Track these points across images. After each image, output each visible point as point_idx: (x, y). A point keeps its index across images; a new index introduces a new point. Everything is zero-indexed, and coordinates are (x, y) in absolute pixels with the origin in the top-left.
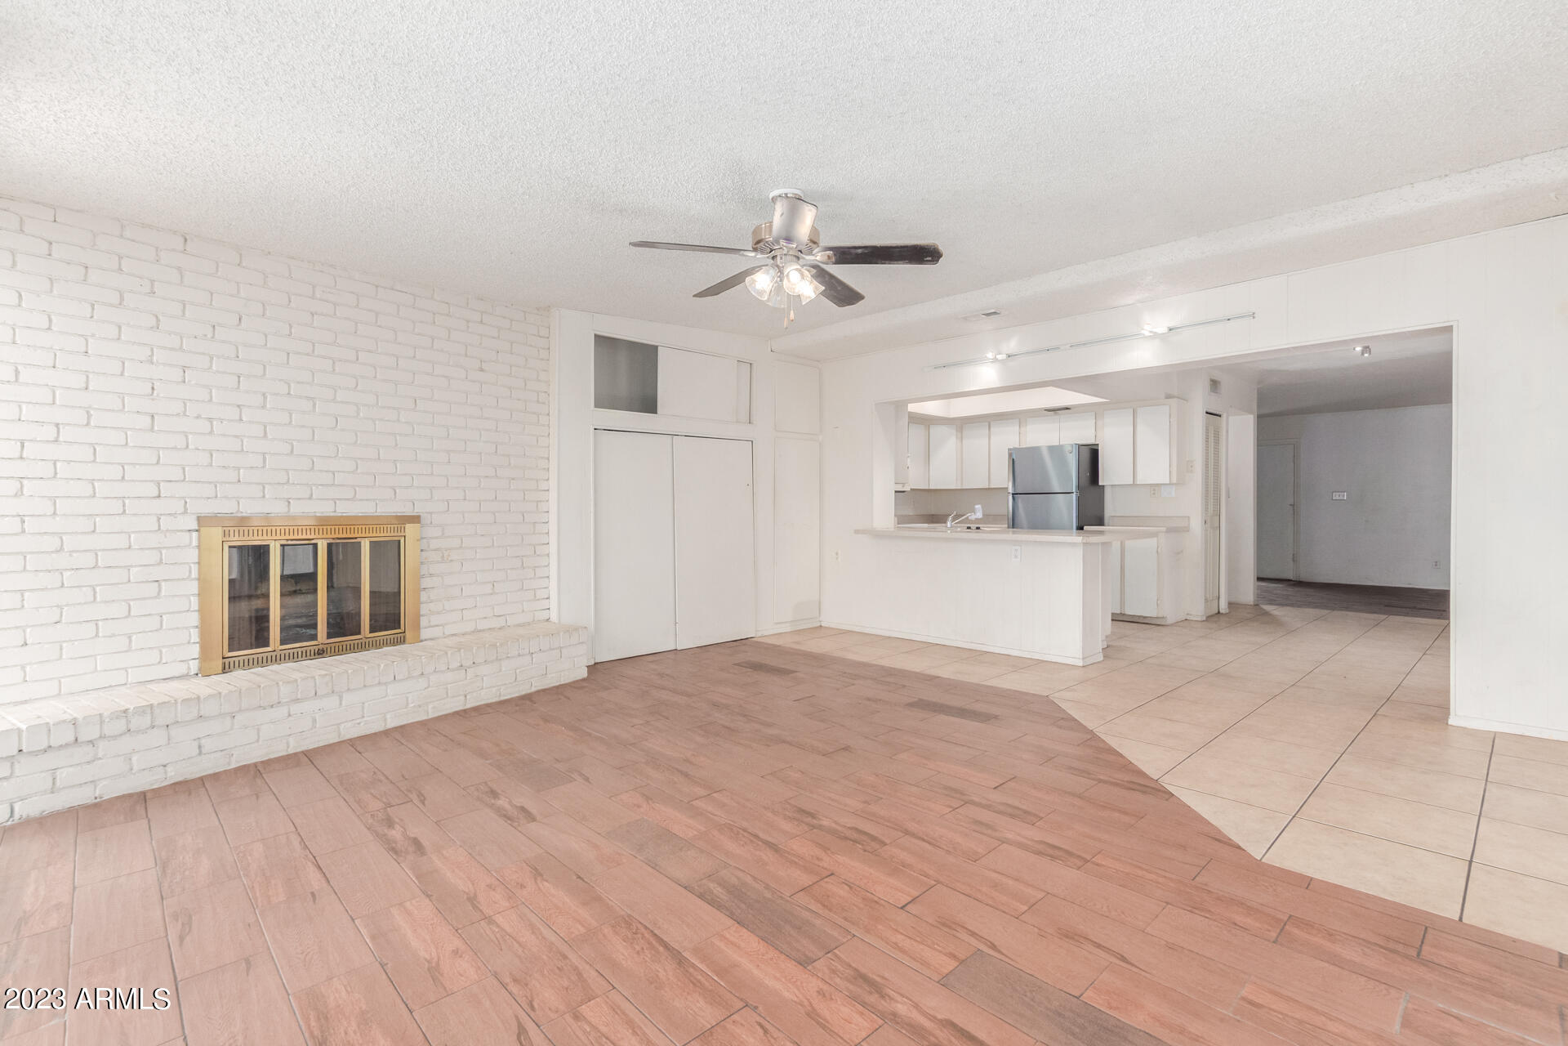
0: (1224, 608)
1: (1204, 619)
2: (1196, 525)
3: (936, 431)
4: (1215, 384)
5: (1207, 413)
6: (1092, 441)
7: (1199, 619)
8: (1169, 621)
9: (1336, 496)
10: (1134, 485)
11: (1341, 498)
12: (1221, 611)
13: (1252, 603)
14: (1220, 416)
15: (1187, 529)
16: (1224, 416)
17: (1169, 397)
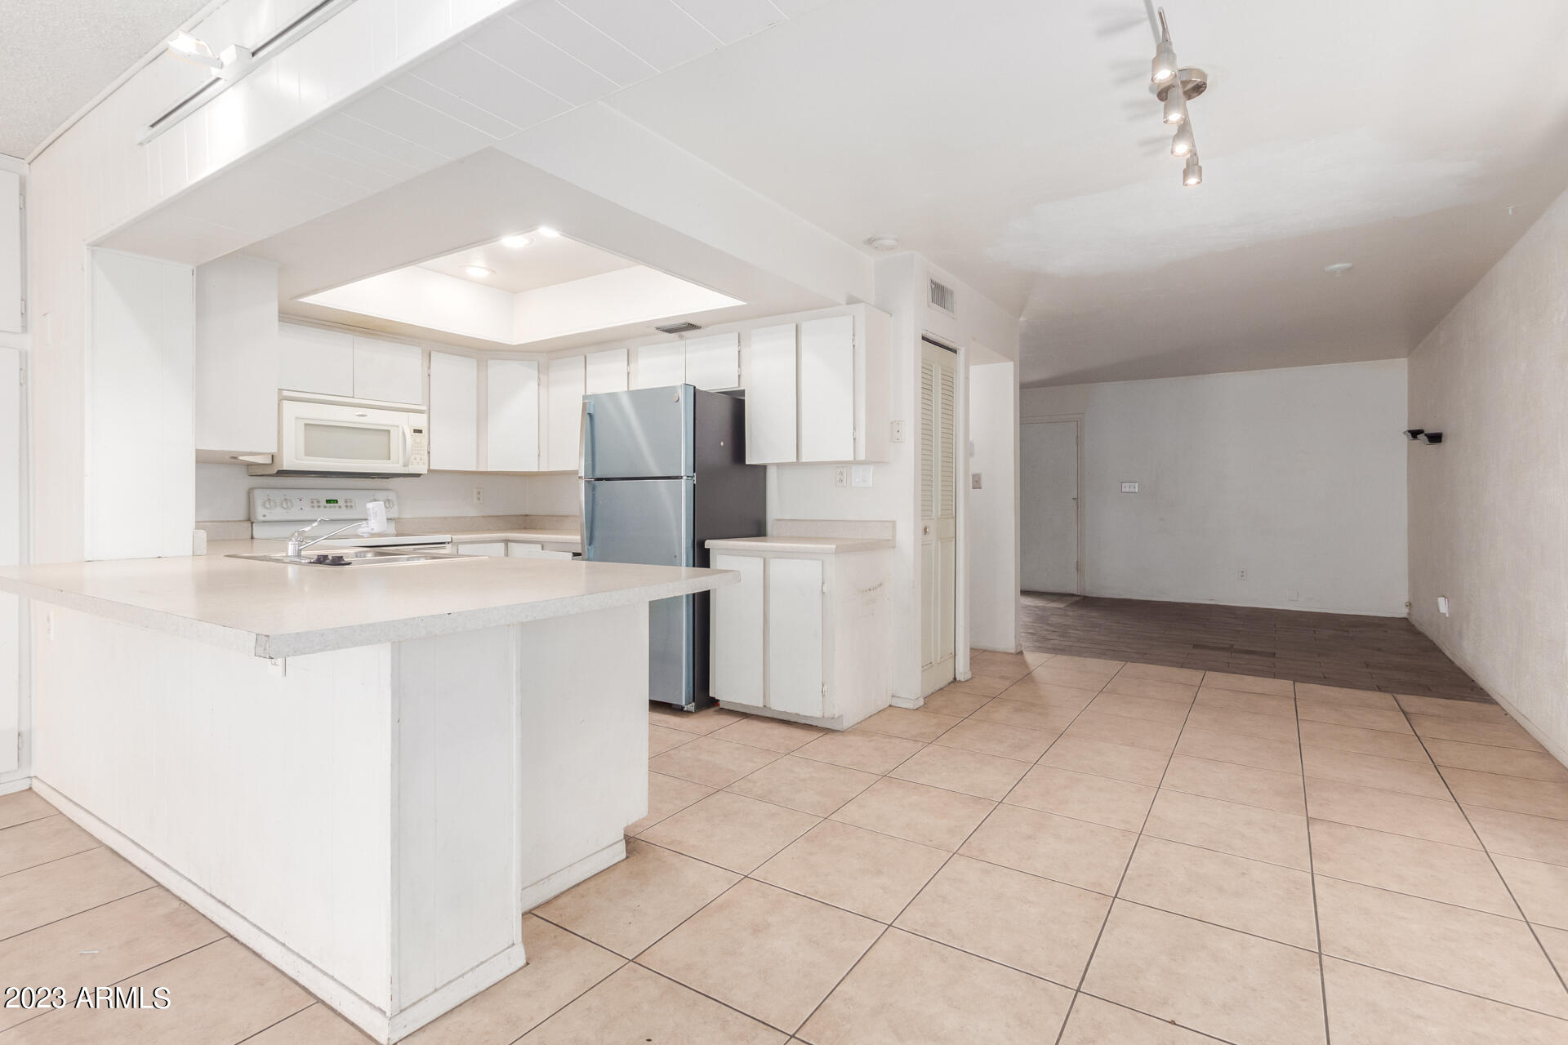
0: (963, 669)
1: (921, 702)
2: (907, 535)
3: (498, 370)
4: (939, 294)
5: (924, 338)
6: (732, 385)
7: (910, 705)
8: (846, 724)
9: (1126, 488)
10: (798, 464)
11: (1132, 490)
12: (958, 677)
13: (1013, 651)
14: (955, 352)
15: (889, 544)
16: (962, 352)
17: (852, 301)
